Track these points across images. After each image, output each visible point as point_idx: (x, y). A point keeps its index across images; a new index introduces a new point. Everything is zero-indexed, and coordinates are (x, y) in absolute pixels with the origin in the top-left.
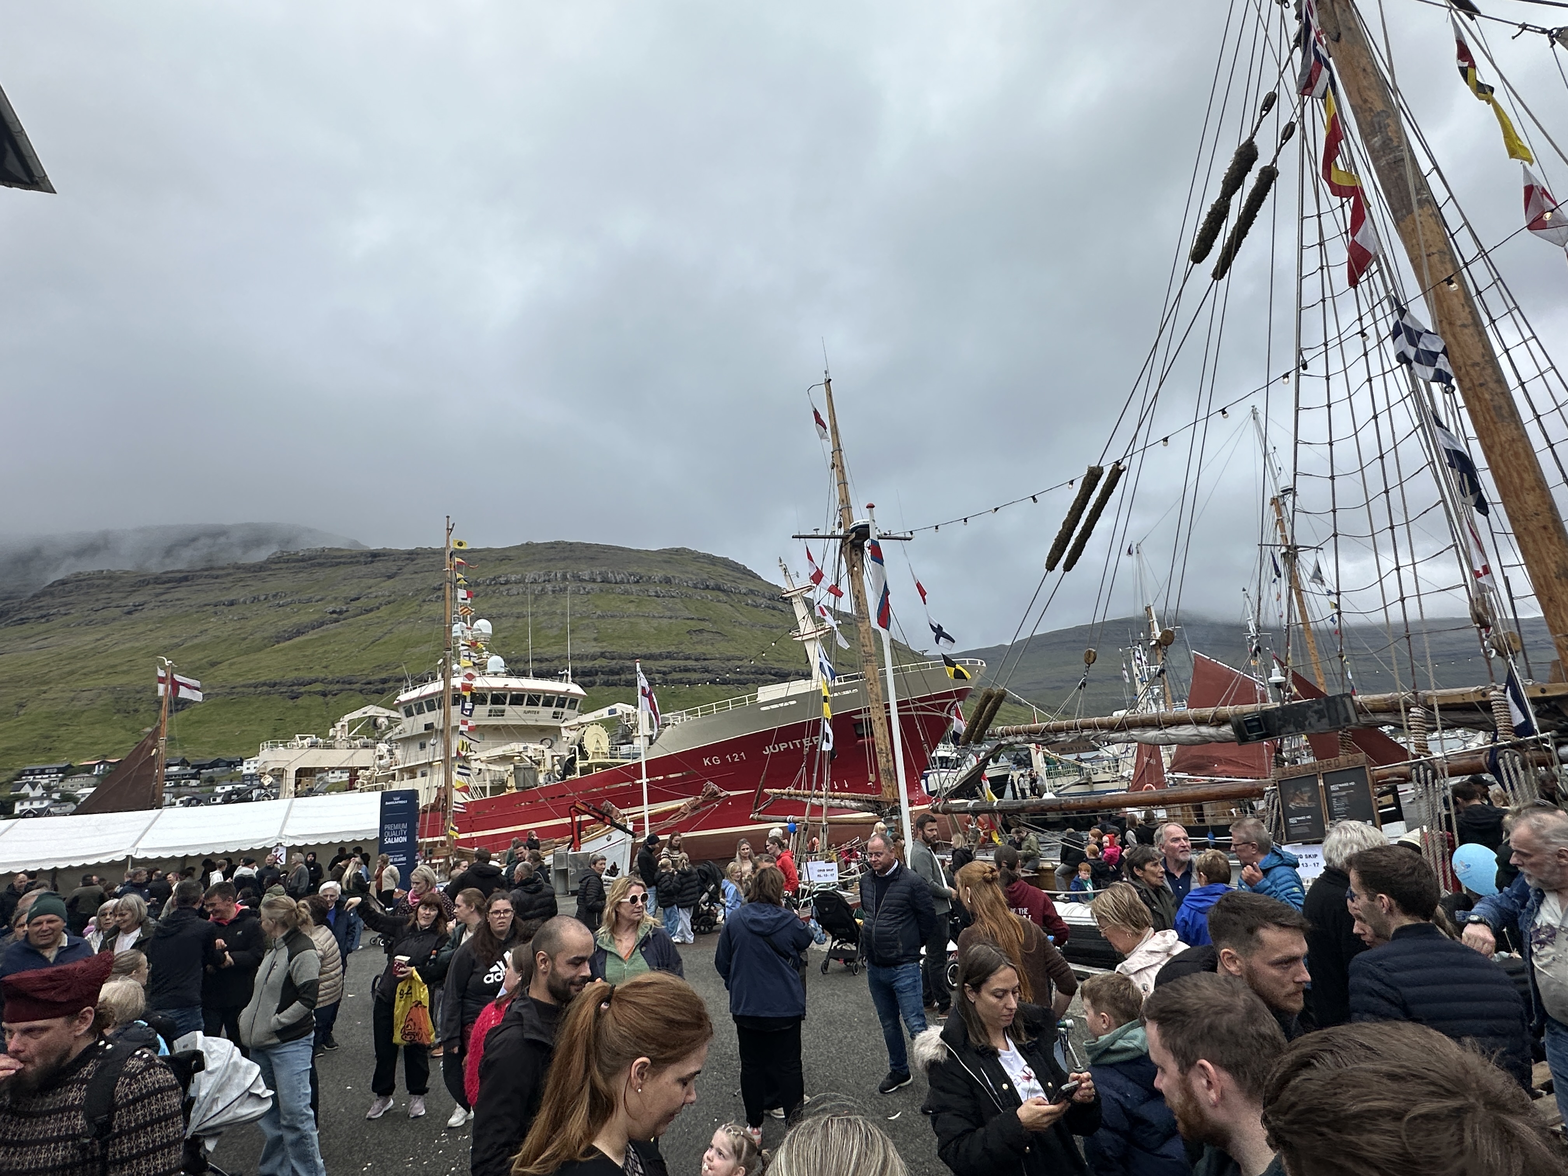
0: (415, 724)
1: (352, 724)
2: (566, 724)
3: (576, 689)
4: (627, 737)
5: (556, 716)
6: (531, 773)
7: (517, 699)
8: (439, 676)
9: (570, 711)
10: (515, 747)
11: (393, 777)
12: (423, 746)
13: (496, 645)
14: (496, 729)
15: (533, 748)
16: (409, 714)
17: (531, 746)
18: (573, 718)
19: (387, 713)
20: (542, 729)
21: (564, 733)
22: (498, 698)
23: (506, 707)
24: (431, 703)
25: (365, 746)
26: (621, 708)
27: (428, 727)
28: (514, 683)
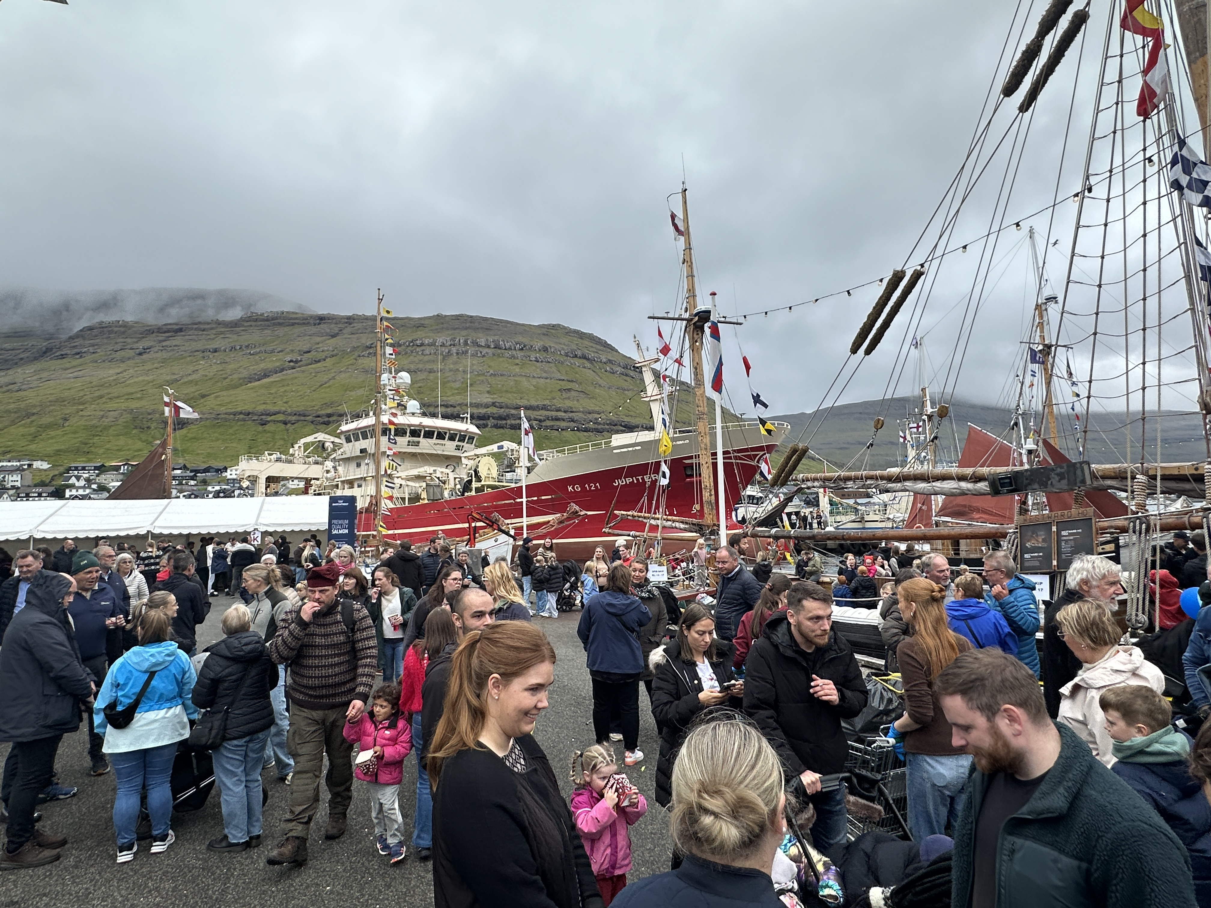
0: (352, 449)
1: (307, 446)
2: (466, 454)
3: (473, 429)
4: (511, 467)
5: (458, 448)
6: (439, 490)
7: (429, 434)
8: (371, 413)
9: (468, 445)
10: (426, 470)
11: (337, 486)
13: (414, 392)
14: (414, 455)
16: (348, 440)
17: (439, 470)
18: (470, 450)
19: (332, 439)
20: (448, 458)
21: (464, 461)
22: (415, 433)
23: (421, 439)
24: (365, 433)
25: (316, 463)
26: (507, 445)
27: (362, 451)
28: (429, 422)
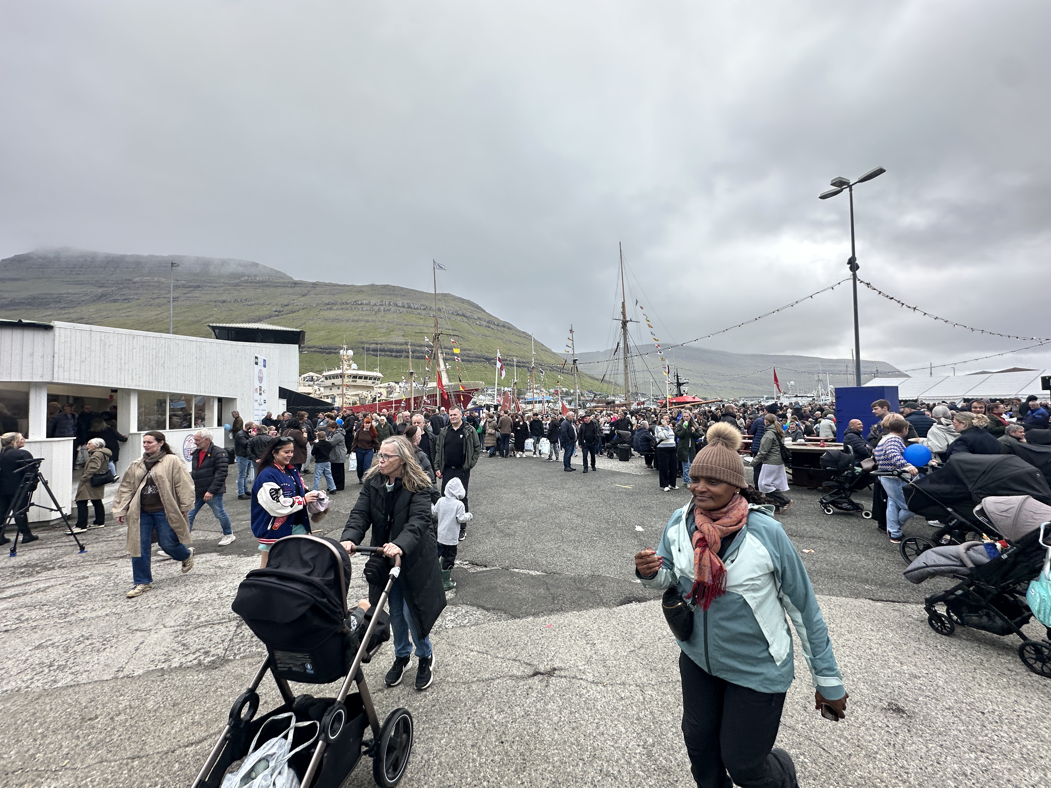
0: (329, 382)
2: (376, 386)
3: (380, 375)
4: (392, 392)
5: (373, 383)
6: (364, 400)
7: (360, 378)
8: (336, 368)
9: (377, 382)
10: (359, 392)
12: (331, 389)
14: (354, 386)
15: (364, 393)
16: (326, 379)
20: (368, 387)
22: (355, 377)
24: (334, 377)
26: (392, 384)
27: (332, 384)
28: (361, 373)
